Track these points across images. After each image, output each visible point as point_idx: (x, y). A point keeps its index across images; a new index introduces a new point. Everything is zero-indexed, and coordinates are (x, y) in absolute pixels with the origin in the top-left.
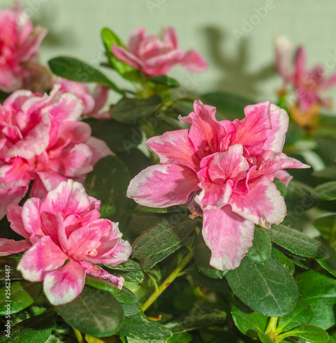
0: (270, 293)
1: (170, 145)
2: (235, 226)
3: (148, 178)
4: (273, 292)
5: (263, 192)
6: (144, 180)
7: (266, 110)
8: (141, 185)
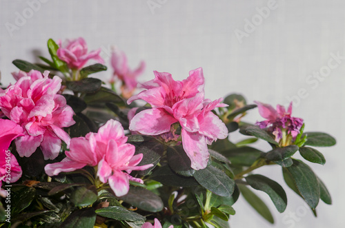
0: (220, 183)
1: (152, 97)
2: (195, 144)
3: (141, 119)
4: (222, 182)
5: (210, 121)
6: (139, 120)
7: (200, 73)
8: (137, 123)
